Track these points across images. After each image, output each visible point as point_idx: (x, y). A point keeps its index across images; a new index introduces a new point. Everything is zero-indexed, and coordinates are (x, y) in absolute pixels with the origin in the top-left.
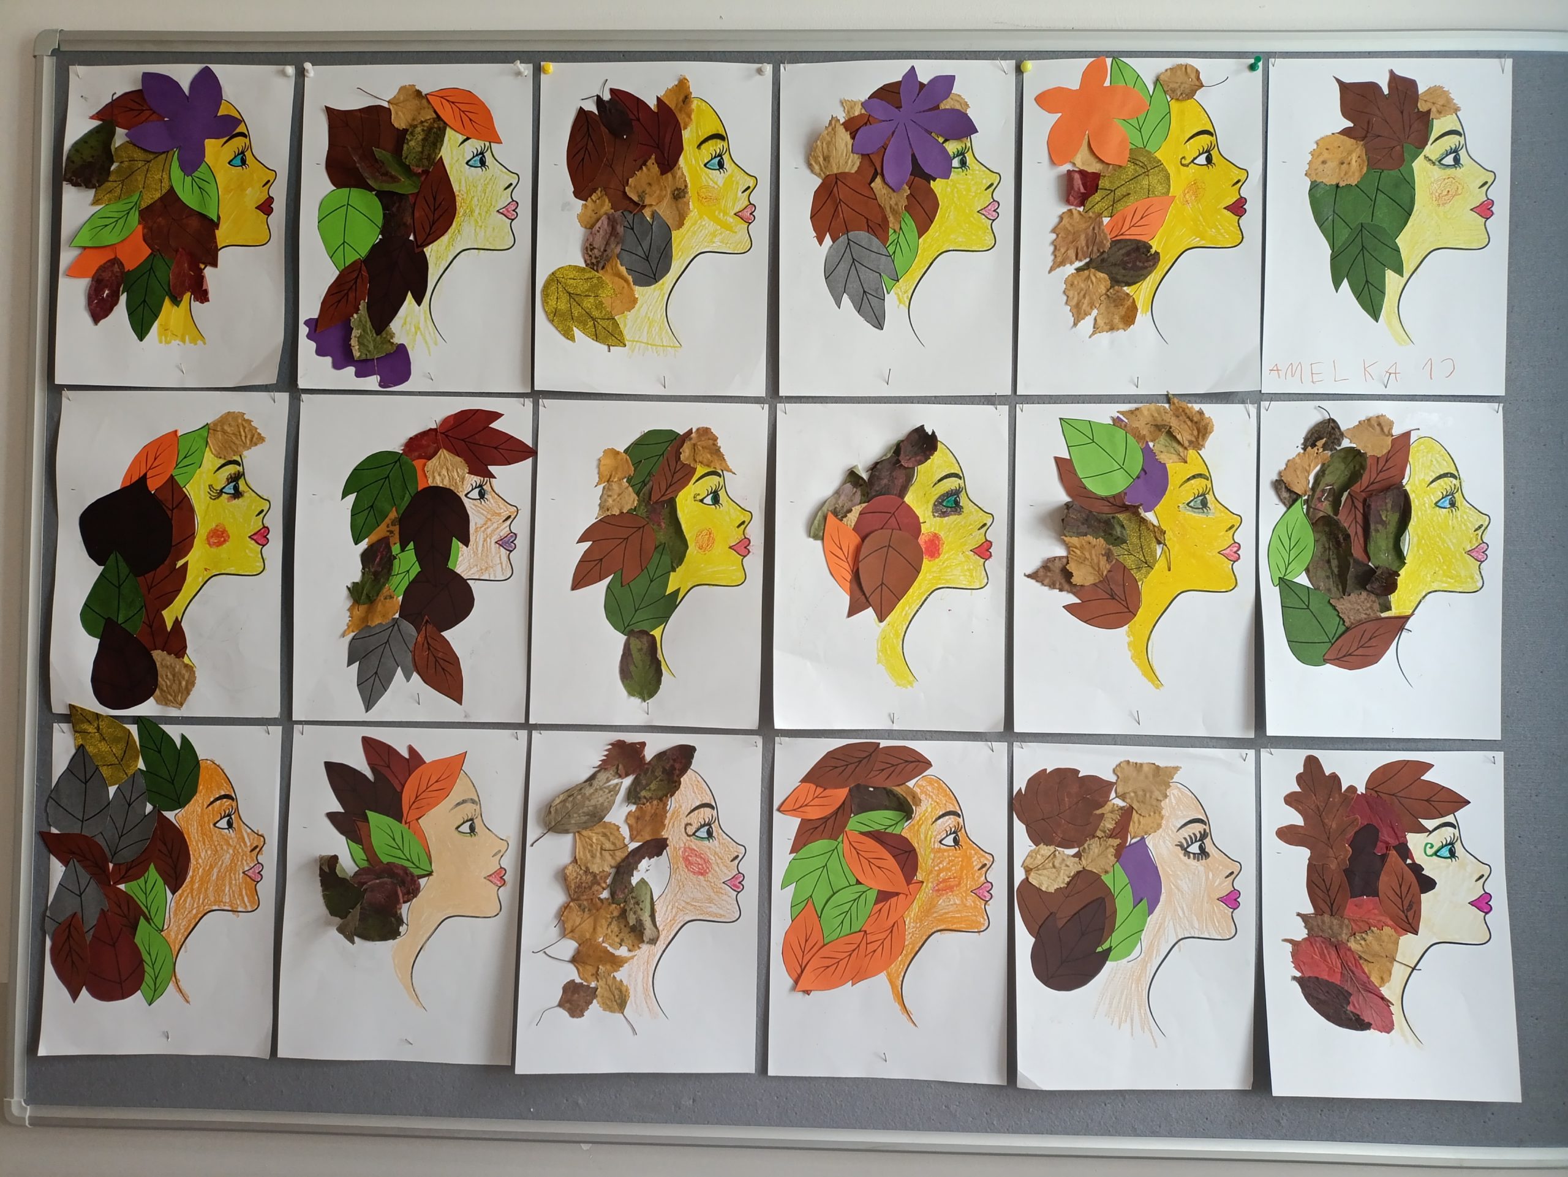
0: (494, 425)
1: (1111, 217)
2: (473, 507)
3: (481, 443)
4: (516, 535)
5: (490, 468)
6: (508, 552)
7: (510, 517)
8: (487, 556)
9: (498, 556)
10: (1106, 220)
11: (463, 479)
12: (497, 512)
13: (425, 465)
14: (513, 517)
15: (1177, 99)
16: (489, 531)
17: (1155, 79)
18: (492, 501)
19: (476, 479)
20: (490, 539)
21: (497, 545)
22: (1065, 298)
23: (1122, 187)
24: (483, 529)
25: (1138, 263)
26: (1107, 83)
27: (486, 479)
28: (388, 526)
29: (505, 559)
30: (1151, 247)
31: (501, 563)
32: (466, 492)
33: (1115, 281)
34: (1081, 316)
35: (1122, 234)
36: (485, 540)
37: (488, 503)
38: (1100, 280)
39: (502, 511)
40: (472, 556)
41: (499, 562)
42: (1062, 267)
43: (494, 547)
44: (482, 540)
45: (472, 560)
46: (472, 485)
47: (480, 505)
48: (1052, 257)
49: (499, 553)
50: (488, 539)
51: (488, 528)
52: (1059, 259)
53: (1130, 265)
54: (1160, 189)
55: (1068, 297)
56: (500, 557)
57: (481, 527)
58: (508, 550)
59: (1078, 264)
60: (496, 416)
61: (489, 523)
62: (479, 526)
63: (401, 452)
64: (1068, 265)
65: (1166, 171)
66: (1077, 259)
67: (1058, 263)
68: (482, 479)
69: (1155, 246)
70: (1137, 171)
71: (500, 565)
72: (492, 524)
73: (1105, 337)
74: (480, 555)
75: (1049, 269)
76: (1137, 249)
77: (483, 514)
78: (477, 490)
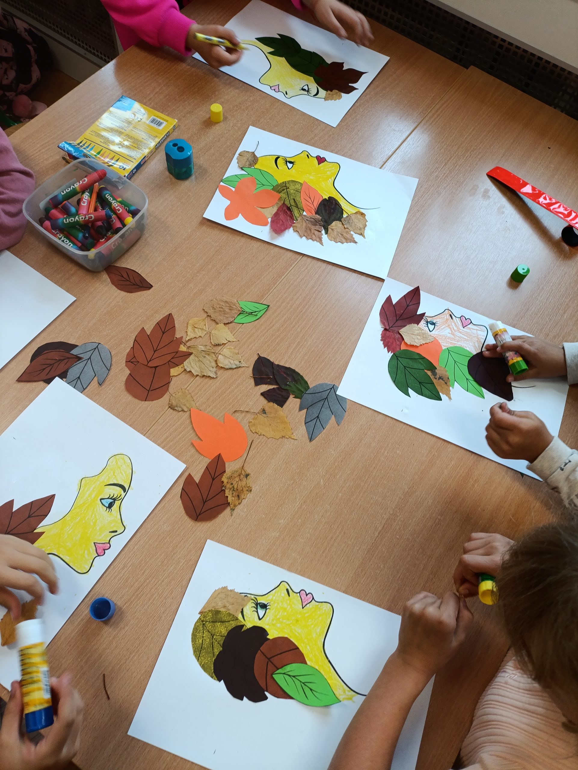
0: (394, 302)
1: (304, 211)
2: (438, 331)
3: (402, 312)
4: (462, 316)
5: (418, 313)
6: (471, 324)
7: (450, 315)
8: (470, 335)
9: (472, 330)
10: (305, 213)
11: (420, 329)
12: (445, 320)
13: (406, 344)
14: (451, 314)
15: (256, 164)
16: (455, 328)
17: (240, 169)
18: (438, 320)
19: (422, 323)
20: (460, 329)
21: (465, 328)
22: (339, 243)
23: (290, 201)
24: (453, 331)
25: (332, 207)
26: (233, 189)
27: (424, 318)
28: (436, 379)
29: (475, 327)
30: (326, 199)
31: (477, 330)
32: (428, 331)
33: (340, 219)
34: (352, 239)
35: (315, 209)
36: (461, 333)
37: (438, 322)
38: (335, 225)
39: (446, 317)
40: (468, 342)
41: (476, 331)
42: (322, 239)
43: (465, 329)
44: (460, 334)
45: (470, 344)
46: (425, 326)
47: (439, 327)
48: (315, 242)
49: (470, 328)
50: (460, 331)
51: (453, 328)
52: (318, 240)
53: (332, 211)
54: (298, 186)
55: (339, 242)
56: (473, 329)
57: (452, 331)
58: (470, 323)
59: (323, 232)
60: (389, 299)
61: (451, 327)
62: (450, 332)
63: (392, 354)
64: (322, 236)
65: (289, 181)
66: (320, 232)
67: (320, 240)
68: (423, 320)
69: (326, 197)
70: (285, 193)
71: (478, 331)
72: (452, 325)
73: (367, 232)
74: (468, 338)
75: (321, 245)
76: (324, 205)
77: (444, 328)
78: (429, 325)
